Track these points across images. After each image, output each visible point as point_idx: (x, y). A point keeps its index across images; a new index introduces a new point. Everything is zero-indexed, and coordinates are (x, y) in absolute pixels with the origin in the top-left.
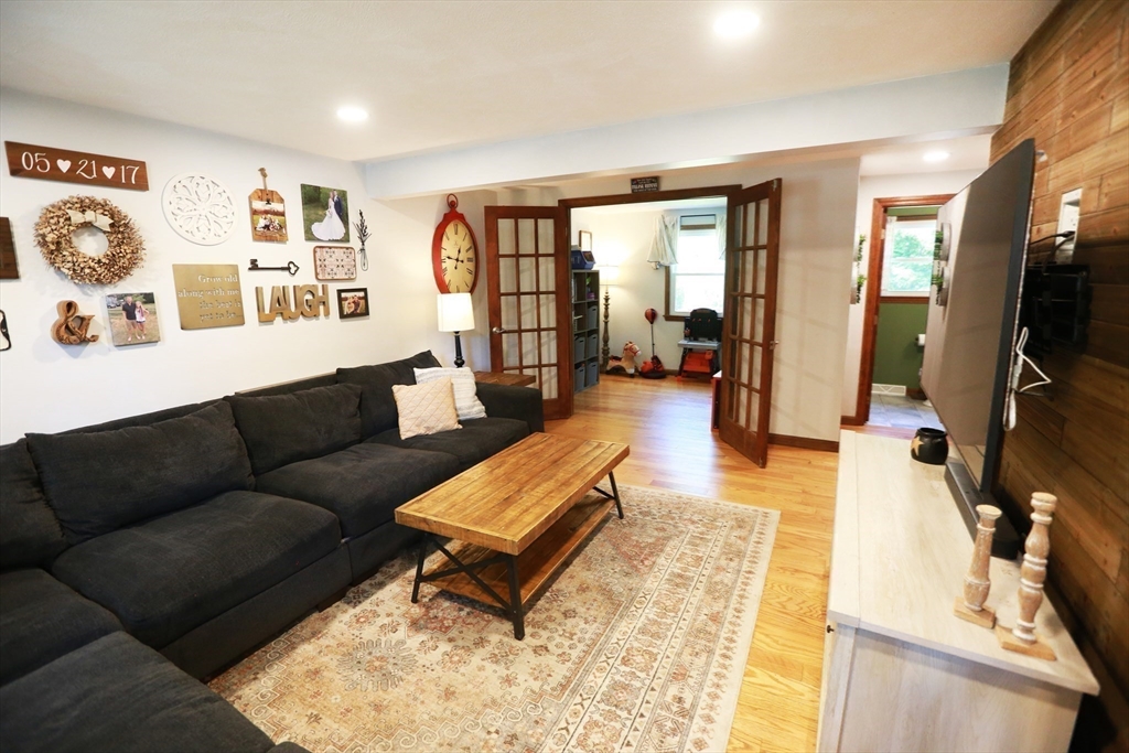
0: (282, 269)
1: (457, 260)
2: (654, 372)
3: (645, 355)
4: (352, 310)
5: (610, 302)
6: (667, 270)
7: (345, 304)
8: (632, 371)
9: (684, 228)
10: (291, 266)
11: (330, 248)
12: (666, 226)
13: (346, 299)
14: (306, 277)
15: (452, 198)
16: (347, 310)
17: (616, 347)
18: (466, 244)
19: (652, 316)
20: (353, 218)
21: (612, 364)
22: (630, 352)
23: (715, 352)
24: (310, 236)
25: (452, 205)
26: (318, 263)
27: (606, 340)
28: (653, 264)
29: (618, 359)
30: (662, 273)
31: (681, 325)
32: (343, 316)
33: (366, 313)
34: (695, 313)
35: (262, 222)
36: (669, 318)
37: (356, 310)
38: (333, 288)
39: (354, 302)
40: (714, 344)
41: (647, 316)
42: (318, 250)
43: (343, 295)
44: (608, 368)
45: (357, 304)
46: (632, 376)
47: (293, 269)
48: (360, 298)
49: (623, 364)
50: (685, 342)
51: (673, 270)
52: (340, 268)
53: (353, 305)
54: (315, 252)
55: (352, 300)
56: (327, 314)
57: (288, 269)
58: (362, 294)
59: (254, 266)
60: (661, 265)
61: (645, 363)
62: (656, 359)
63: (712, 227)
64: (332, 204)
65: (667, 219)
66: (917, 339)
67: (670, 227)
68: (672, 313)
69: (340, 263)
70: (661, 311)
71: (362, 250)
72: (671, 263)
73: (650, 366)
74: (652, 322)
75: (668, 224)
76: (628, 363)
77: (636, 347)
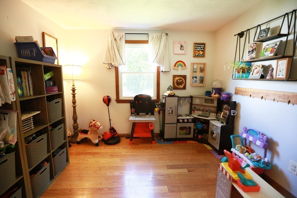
2: (112, 139)
5: (76, 92)
6: (117, 69)
8: (96, 141)
9: (127, 42)
12: (115, 39)
17: (83, 124)
19: (107, 101)
21: (81, 136)
22: (94, 127)
27: (75, 119)
28: (107, 66)
29: (85, 132)
30: (113, 71)
31: (128, 105)
34: (137, 97)
36: (119, 101)
41: (104, 101)
44: (79, 139)
46: (97, 145)
49: (89, 136)
51: (121, 69)
60: (112, 66)
61: (105, 133)
62: (112, 130)
63: (146, 42)
65: (116, 35)
67: (118, 39)
68: (121, 98)
70: (113, 97)
72: (120, 65)
73: (109, 135)
74: (108, 105)
75: (116, 37)
76: (93, 135)
77: (98, 124)
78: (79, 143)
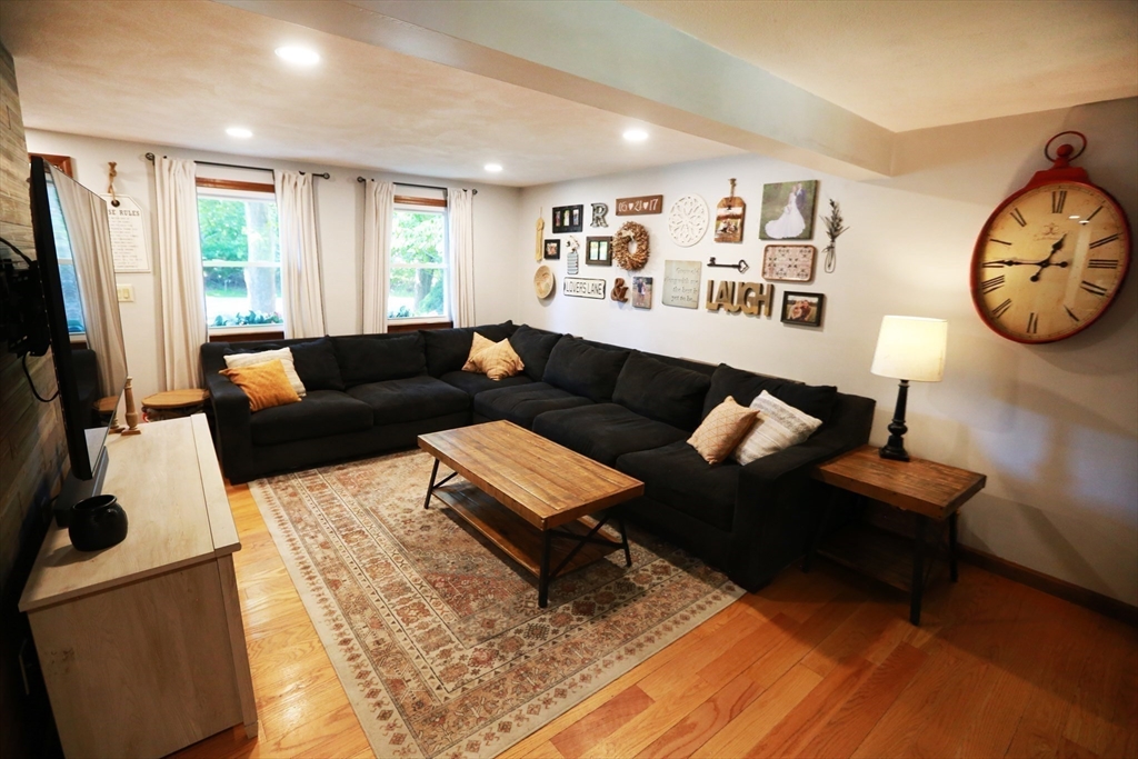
0: (734, 266)
1: (1045, 264)
4: (799, 315)
7: (791, 308)
10: (742, 264)
11: (784, 246)
13: (794, 302)
14: (754, 276)
16: (791, 315)
20: (824, 211)
24: (763, 236)
26: (768, 262)
33: (818, 322)
35: (722, 226)
37: (803, 316)
38: (780, 289)
39: (802, 308)
42: (770, 248)
43: (791, 298)
45: (806, 311)
48: (811, 304)
52: (792, 268)
53: (800, 311)
54: (766, 250)
55: (800, 305)
56: (769, 314)
57: (738, 267)
58: (815, 300)
59: (713, 263)
69: (793, 262)
71: (831, 248)
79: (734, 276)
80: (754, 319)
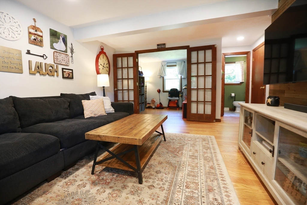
0: (41, 56)
1: (103, 66)
2: (160, 107)
3: (157, 102)
4: (67, 76)
5: (147, 87)
6: (163, 78)
7: (65, 74)
8: (154, 107)
9: (168, 66)
10: (44, 56)
11: (60, 53)
12: (163, 66)
13: (65, 72)
14: (50, 61)
15: (102, 47)
16: (65, 76)
17: (149, 100)
18: (106, 62)
19: (159, 91)
20: (69, 45)
21: (148, 105)
22: (153, 101)
23: (178, 100)
24: (52, 47)
25: (102, 49)
26: (55, 57)
27: (146, 98)
28: (159, 76)
30: (162, 79)
31: (168, 93)
32: (63, 77)
33: (72, 78)
34: (171, 90)
35: (33, 37)
36: (164, 91)
37: (69, 76)
38: (60, 67)
39: (68, 73)
40: (177, 98)
41: (158, 91)
42: (55, 53)
43: (64, 70)
44: (147, 107)
45: (69, 75)
46: (154, 108)
47: (45, 57)
48: (70, 72)
49: (151, 105)
50: (169, 98)
51: (165, 78)
52: (63, 61)
53: (68, 74)
54: (54, 53)
55: (67, 73)
56: (57, 76)
57: (43, 57)
58: (71, 71)
59: (28, 52)
60: (161, 76)
61: (158, 105)
62: (160, 103)
63: (176, 66)
64: (61, 38)
65: (163, 64)
66: (231, 95)
67: (164, 66)
68: (165, 90)
69: (63, 59)
70: (162, 90)
71: (72, 57)
72: (164, 76)
73: (159, 105)
74: (159, 93)
75: (163, 65)
76: (152, 105)
77: (155, 100)
78: (147, 108)
79: (41, 60)
80: (52, 77)
